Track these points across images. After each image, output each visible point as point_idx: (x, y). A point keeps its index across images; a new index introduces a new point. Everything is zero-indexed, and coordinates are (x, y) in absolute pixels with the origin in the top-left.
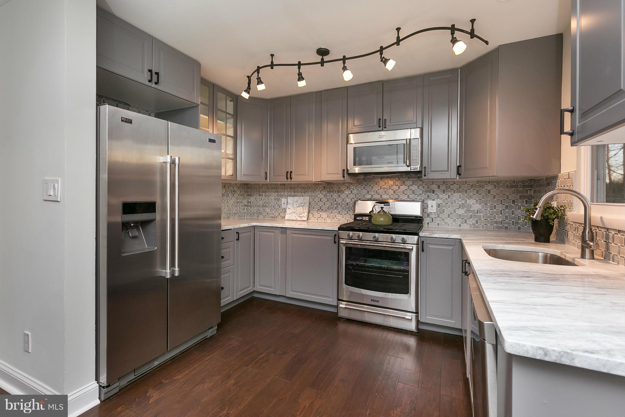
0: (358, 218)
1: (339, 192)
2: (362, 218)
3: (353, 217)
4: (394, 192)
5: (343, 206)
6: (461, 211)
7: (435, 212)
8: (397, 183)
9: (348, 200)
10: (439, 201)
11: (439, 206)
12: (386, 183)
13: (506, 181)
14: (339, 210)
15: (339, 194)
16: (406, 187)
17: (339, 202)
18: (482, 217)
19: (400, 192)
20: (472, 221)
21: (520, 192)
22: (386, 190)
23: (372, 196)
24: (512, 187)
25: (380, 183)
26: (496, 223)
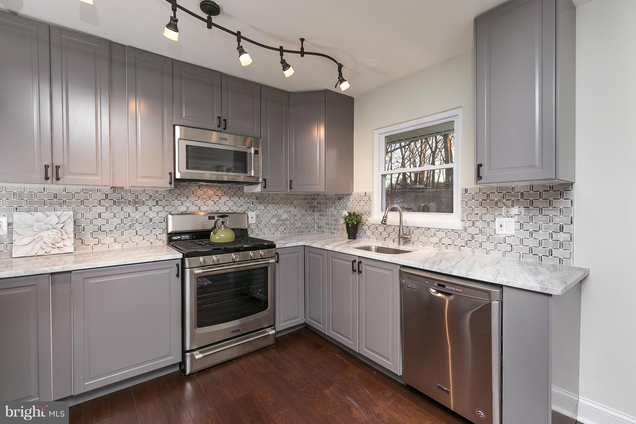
0: (174, 238)
1: (136, 203)
2: (180, 237)
3: (164, 237)
4: (215, 203)
5: (144, 223)
6: (274, 221)
7: (255, 223)
8: (218, 193)
9: (151, 214)
10: (257, 212)
11: (257, 216)
12: (205, 193)
13: (302, 195)
14: (137, 229)
15: (137, 205)
16: (228, 198)
17: (137, 217)
18: (288, 224)
19: (220, 203)
20: (281, 229)
21: (309, 203)
22: (205, 200)
23: (188, 208)
24: (305, 199)
25: (197, 193)
26: (297, 228)
